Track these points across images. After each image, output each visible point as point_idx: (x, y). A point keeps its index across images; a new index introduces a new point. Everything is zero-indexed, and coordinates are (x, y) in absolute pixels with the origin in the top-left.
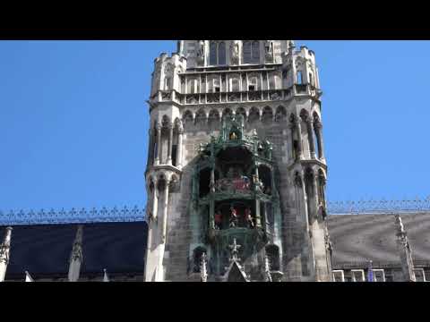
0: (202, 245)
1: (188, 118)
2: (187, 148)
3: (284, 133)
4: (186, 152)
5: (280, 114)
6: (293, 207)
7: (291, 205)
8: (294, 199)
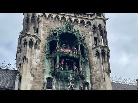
0: (51, 76)
1: (44, 17)
2: (43, 30)
3: (90, 33)
4: (43, 32)
5: (88, 25)
6: (95, 66)
7: (94, 65)
8: (95, 63)
